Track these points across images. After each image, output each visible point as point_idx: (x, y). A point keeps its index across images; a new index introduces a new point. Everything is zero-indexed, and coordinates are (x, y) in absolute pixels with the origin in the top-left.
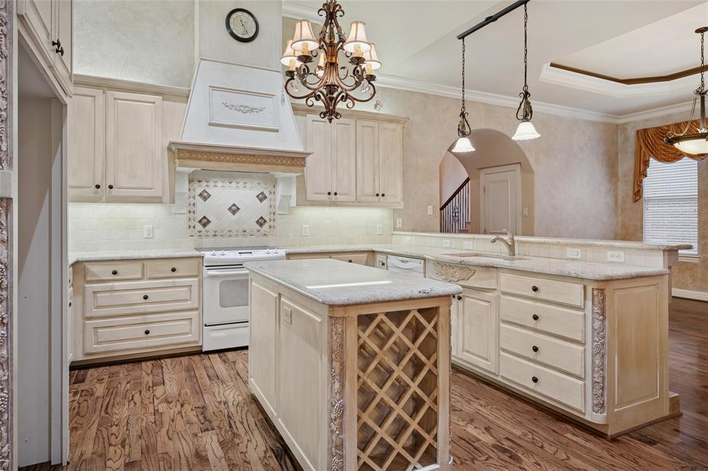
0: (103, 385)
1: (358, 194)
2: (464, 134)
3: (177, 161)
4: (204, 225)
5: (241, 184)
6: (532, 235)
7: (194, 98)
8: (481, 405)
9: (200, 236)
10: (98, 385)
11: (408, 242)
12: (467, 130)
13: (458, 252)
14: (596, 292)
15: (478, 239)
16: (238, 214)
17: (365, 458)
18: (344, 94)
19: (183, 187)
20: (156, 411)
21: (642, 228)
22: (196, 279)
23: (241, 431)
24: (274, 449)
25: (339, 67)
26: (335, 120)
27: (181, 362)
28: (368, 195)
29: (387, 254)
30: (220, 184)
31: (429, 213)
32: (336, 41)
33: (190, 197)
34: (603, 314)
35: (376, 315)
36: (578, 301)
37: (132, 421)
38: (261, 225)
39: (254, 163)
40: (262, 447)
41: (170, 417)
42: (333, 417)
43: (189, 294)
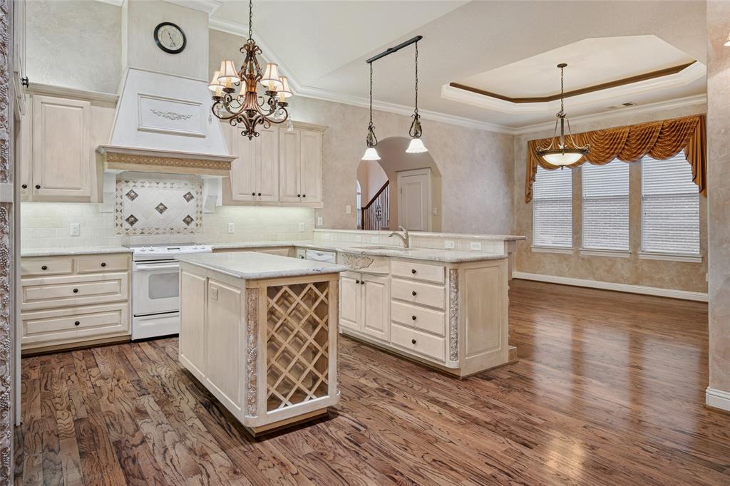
0: (37, 370)
1: (281, 194)
2: (370, 145)
3: (106, 163)
4: (132, 223)
5: (168, 185)
6: (440, 232)
7: (123, 104)
8: (375, 365)
9: (127, 233)
10: (31, 371)
11: (327, 238)
12: (374, 141)
13: (365, 245)
14: (452, 272)
15: (383, 234)
16: (165, 212)
17: (273, 391)
18: (260, 118)
19: (111, 187)
20: (94, 386)
21: (532, 226)
22: (126, 273)
23: (174, 393)
24: (203, 402)
25: (258, 95)
26: (254, 138)
27: (112, 350)
28: (290, 196)
29: (306, 248)
30: (147, 184)
31: (347, 212)
32: (255, 74)
33: (117, 197)
34: (457, 287)
35: (281, 287)
36: (440, 278)
37: (73, 393)
38: (188, 223)
39: (182, 166)
40: (193, 401)
41: (108, 389)
42: (249, 360)
43: (118, 286)
